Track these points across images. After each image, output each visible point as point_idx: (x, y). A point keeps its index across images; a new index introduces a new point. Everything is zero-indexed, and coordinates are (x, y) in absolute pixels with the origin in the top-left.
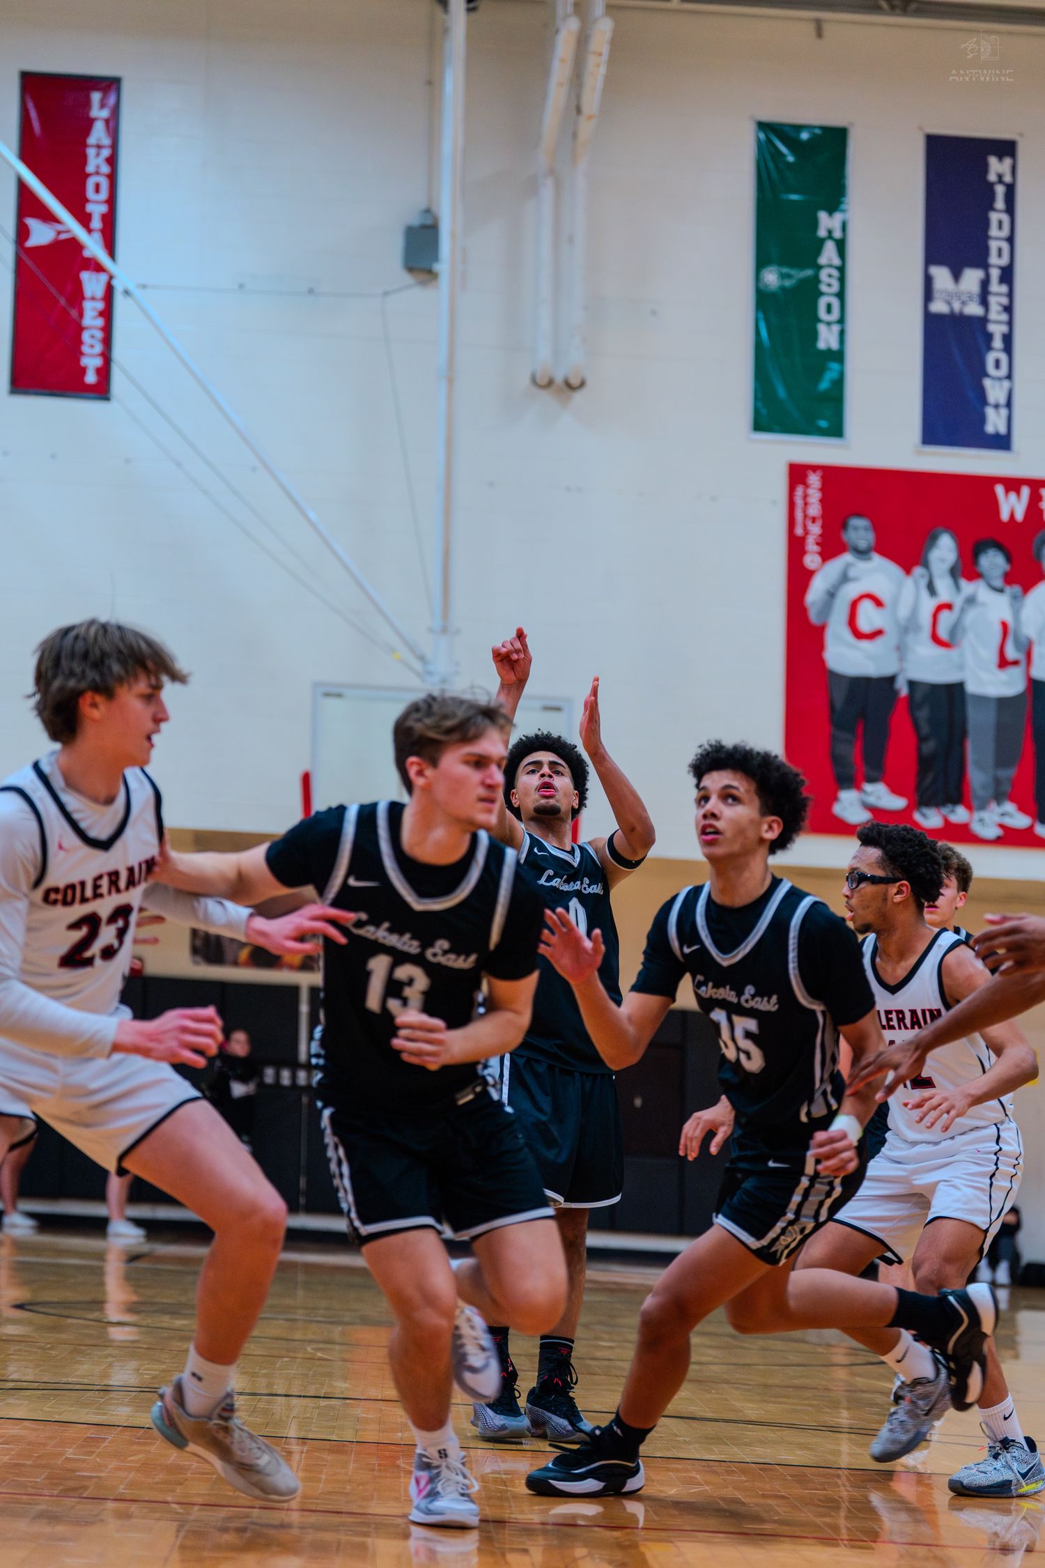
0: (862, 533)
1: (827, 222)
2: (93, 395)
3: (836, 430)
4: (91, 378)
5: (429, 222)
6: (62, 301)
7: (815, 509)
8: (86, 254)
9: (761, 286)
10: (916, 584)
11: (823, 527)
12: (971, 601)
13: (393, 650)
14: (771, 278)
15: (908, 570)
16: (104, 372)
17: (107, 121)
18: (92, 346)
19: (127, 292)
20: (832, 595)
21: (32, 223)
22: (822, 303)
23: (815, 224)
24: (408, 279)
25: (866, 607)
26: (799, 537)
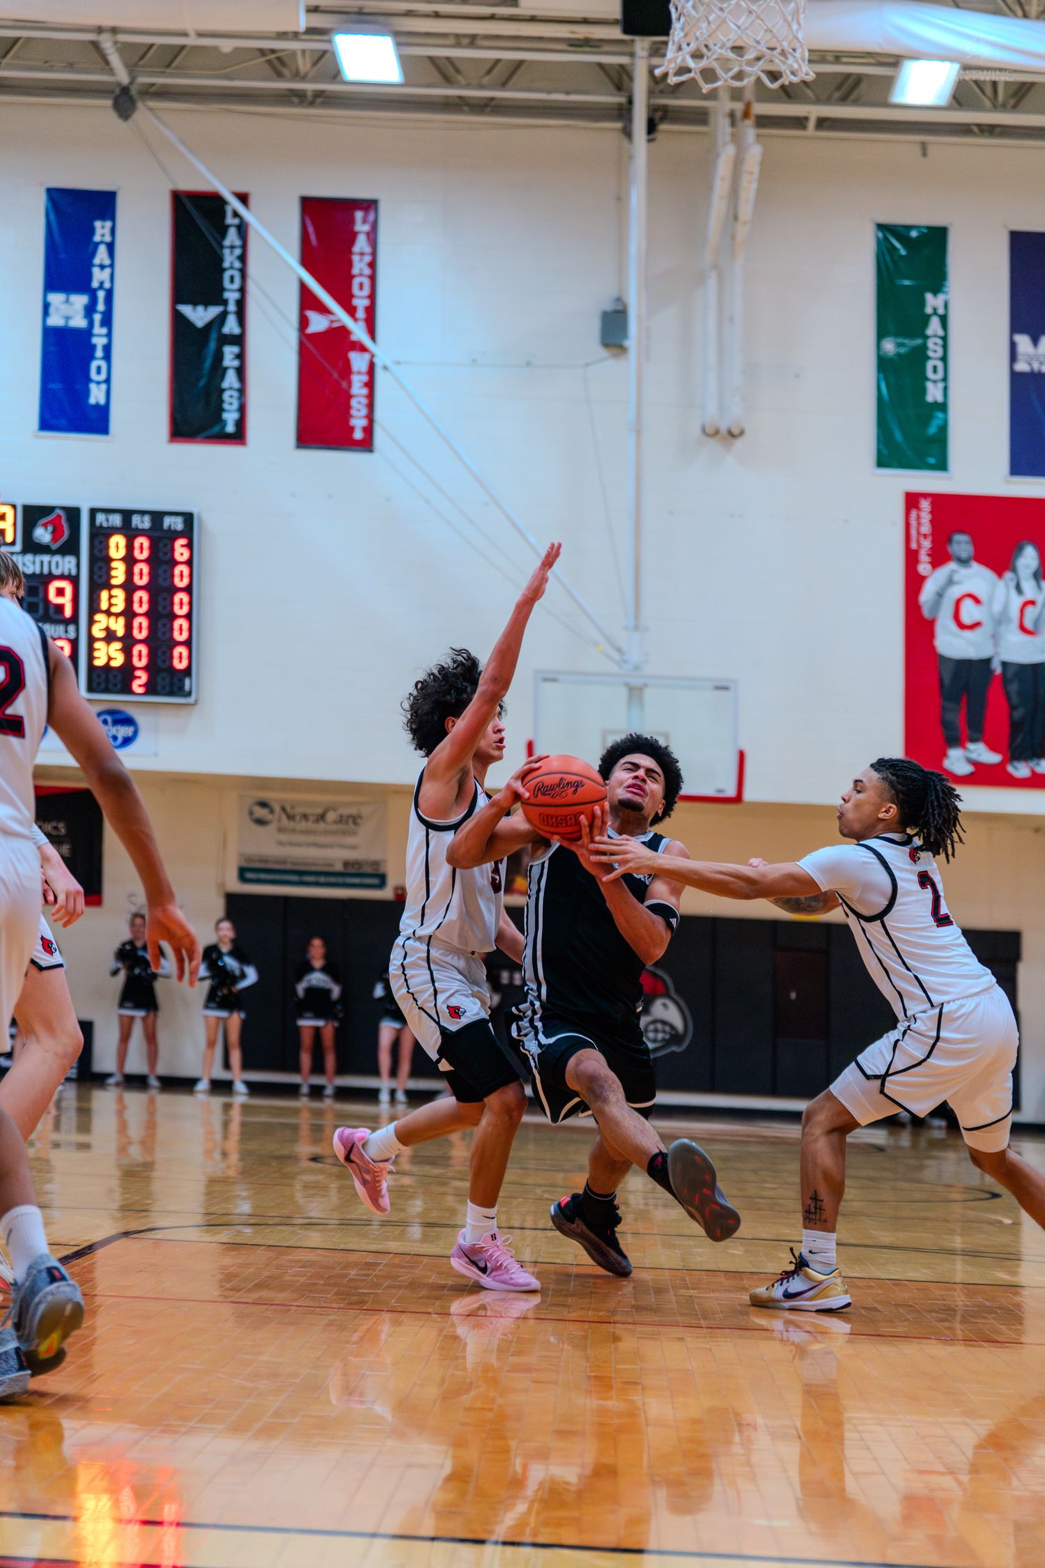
0: (964, 546)
1: (932, 302)
2: (360, 448)
3: (942, 465)
4: (358, 435)
5: (620, 308)
6: (335, 375)
7: (926, 528)
8: (354, 338)
9: (881, 353)
10: (1007, 586)
11: (933, 542)
13: (598, 643)
14: (889, 346)
16: (369, 430)
17: (368, 234)
18: (359, 410)
19: (385, 368)
20: (940, 595)
21: (312, 316)
22: (930, 365)
23: (922, 303)
24: (603, 353)
25: (967, 605)
26: (914, 551)
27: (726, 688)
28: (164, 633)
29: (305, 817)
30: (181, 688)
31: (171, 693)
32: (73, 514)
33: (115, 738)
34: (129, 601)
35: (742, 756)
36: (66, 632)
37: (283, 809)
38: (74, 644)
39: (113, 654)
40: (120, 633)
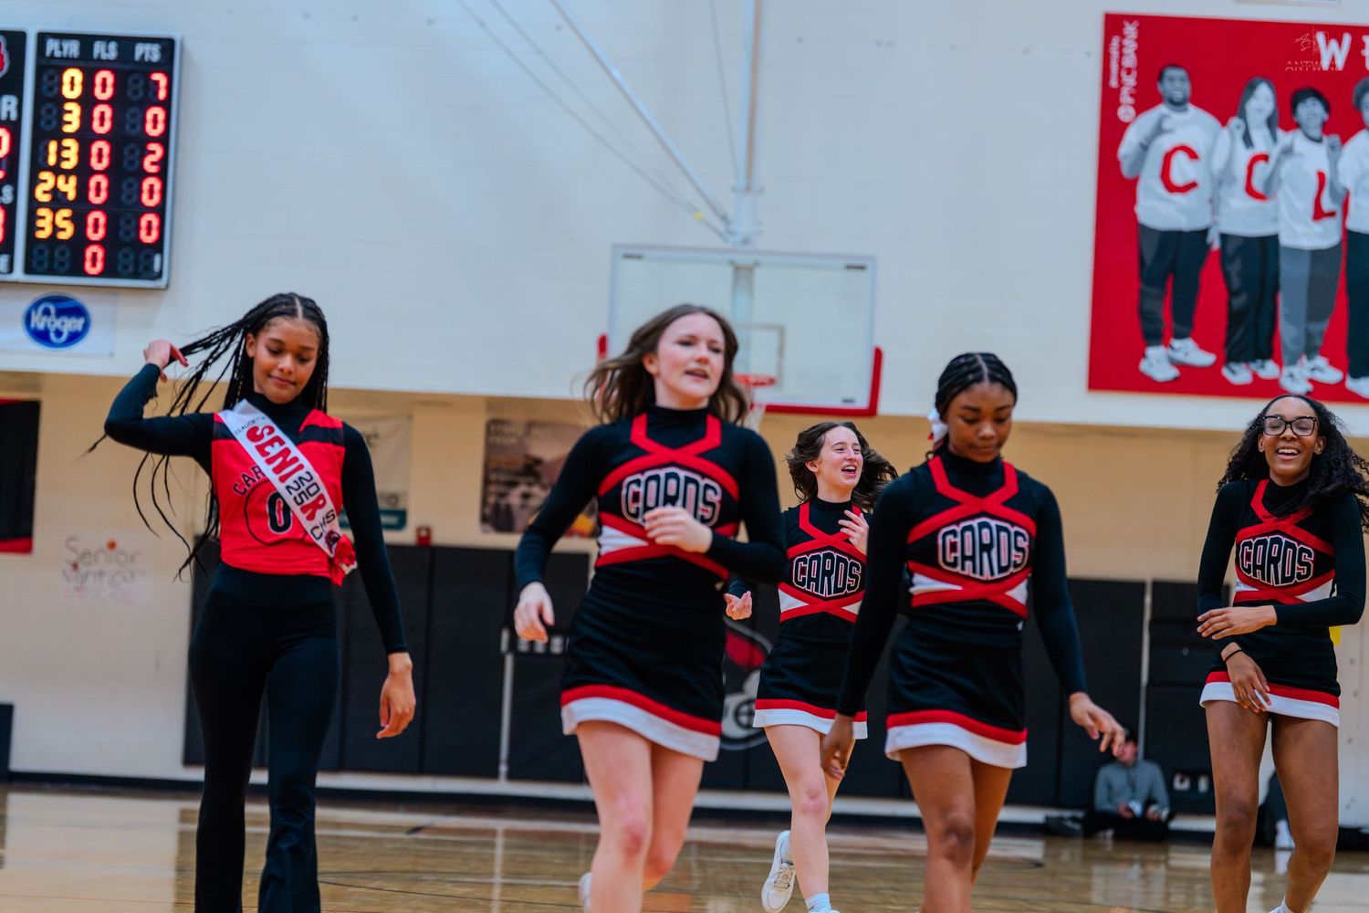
0: (1178, 84)
7: (1130, 60)
10: (1232, 135)
11: (1138, 79)
12: (1288, 151)
13: (696, 210)
15: (1224, 122)
20: (1144, 148)
25: (1180, 160)
26: (1115, 89)
27: (862, 268)
28: (129, 197)
30: (149, 267)
31: (135, 275)
32: (15, 40)
33: (59, 333)
34: (84, 154)
35: (878, 355)
38: (10, 211)
39: (60, 223)
40: (71, 196)
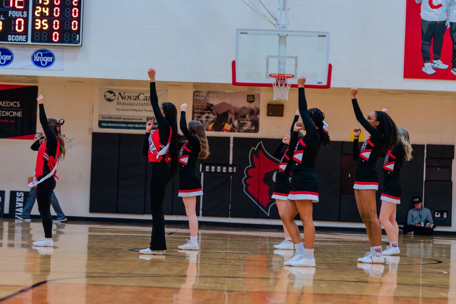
13: (266, 17)
27: (325, 36)
28: (68, 14)
29: (130, 97)
30: (75, 39)
31: (70, 42)
33: (44, 63)
35: (330, 66)
36: (23, 14)
37: (120, 94)
38: (26, 20)
39: (44, 24)
